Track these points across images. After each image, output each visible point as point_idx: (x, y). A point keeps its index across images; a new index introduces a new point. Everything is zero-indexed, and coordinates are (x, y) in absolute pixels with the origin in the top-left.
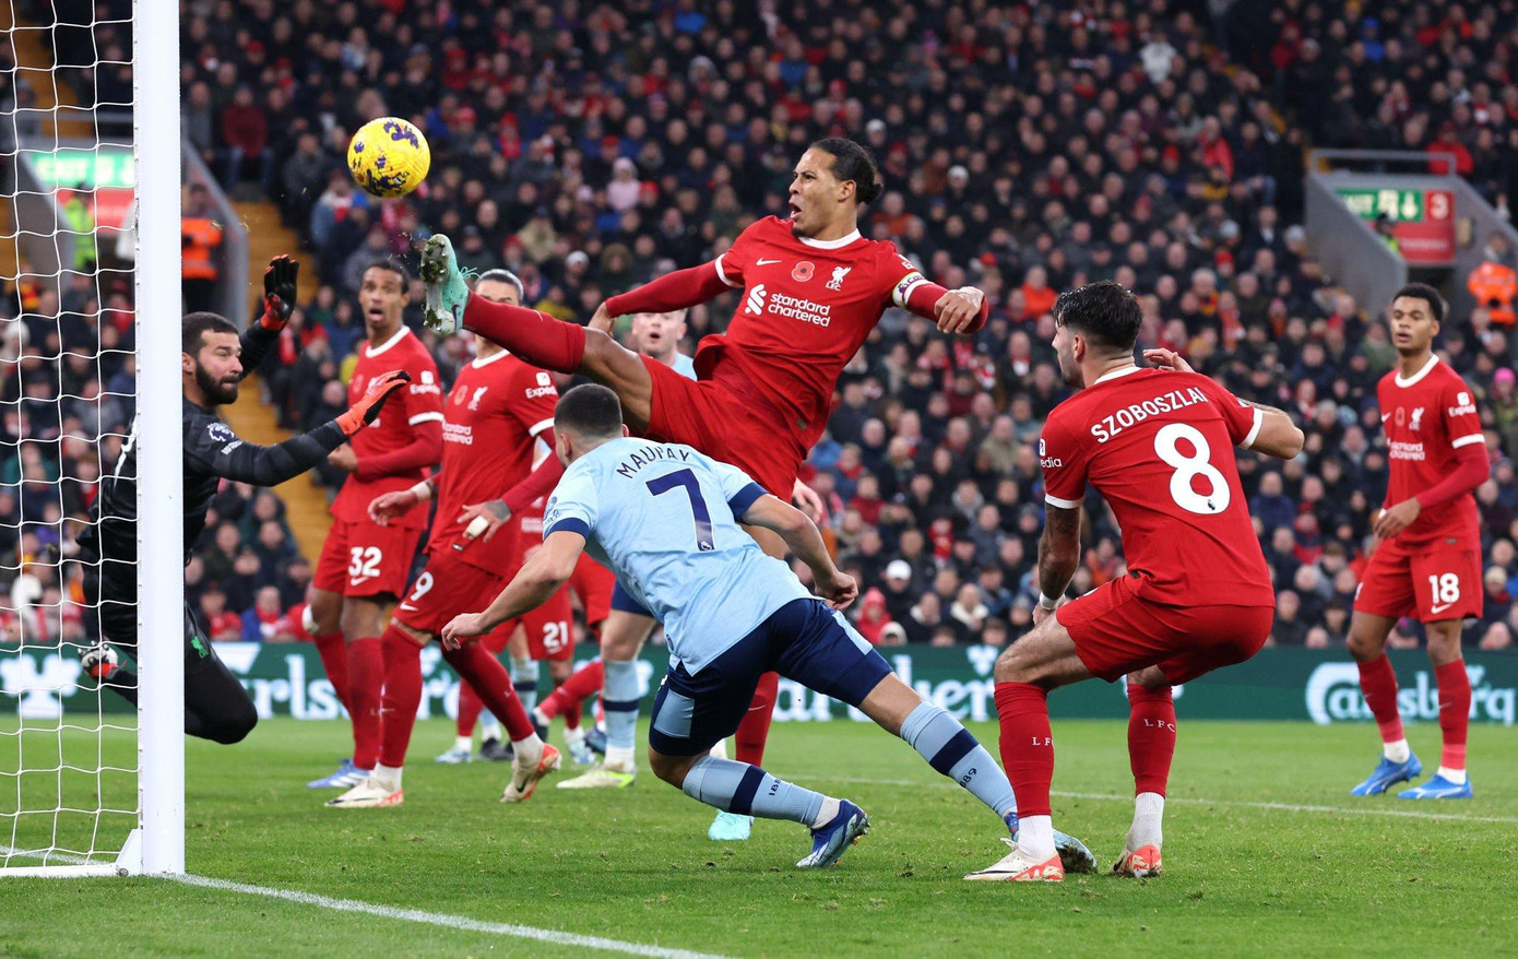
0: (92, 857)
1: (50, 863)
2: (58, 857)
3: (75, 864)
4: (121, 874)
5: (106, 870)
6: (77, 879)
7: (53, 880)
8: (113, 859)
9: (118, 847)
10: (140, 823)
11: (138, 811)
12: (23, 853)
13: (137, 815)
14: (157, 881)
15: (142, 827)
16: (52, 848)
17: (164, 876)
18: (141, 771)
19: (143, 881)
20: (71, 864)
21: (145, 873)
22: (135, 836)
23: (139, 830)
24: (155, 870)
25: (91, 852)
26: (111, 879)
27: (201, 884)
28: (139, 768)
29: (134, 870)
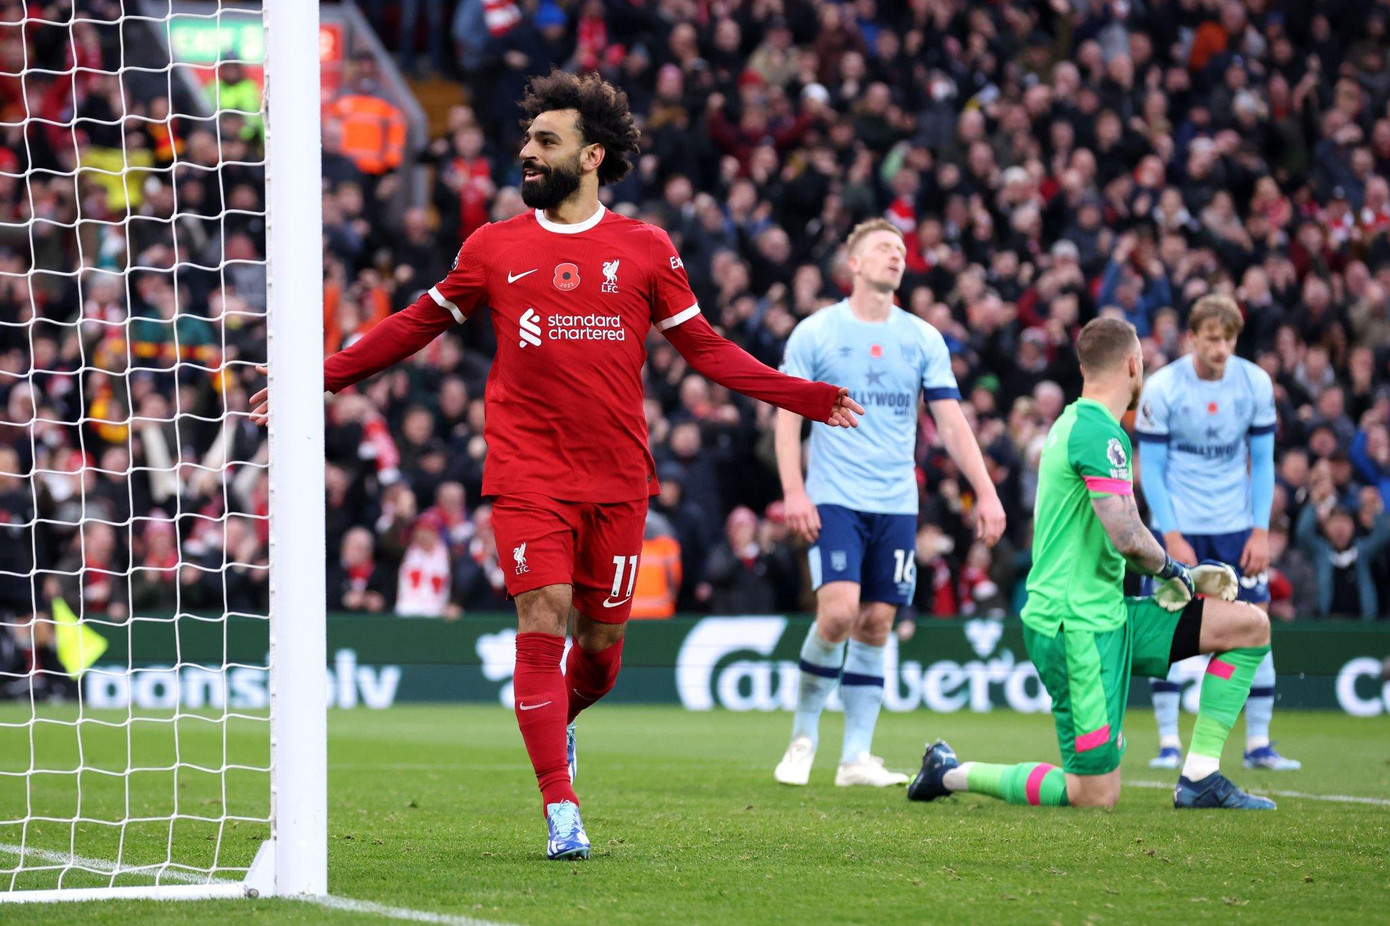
0: (217, 875)
1: (164, 882)
2: (176, 875)
3: (196, 883)
4: (250, 895)
5: (232, 890)
6: (198, 902)
7: (167, 903)
8: (240, 877)
9: (248, 861)
10: (273, 833)
11: (270, 818)
12: (134, 870)
13: (269, 823)
14: (295, 904)
15: (275, 838)
16: (167, 864)
17: (302, 898)
18: (274, 770)
19: (276, 904)
20: (189, 884)
21: (278, 895)
22: (267, 848)
23: (271, 842)
24: (291, 890)
25: (214, 868)
26: (238, 901)
27: (345, 907)
28: (272, 765)
29: (266, 891)
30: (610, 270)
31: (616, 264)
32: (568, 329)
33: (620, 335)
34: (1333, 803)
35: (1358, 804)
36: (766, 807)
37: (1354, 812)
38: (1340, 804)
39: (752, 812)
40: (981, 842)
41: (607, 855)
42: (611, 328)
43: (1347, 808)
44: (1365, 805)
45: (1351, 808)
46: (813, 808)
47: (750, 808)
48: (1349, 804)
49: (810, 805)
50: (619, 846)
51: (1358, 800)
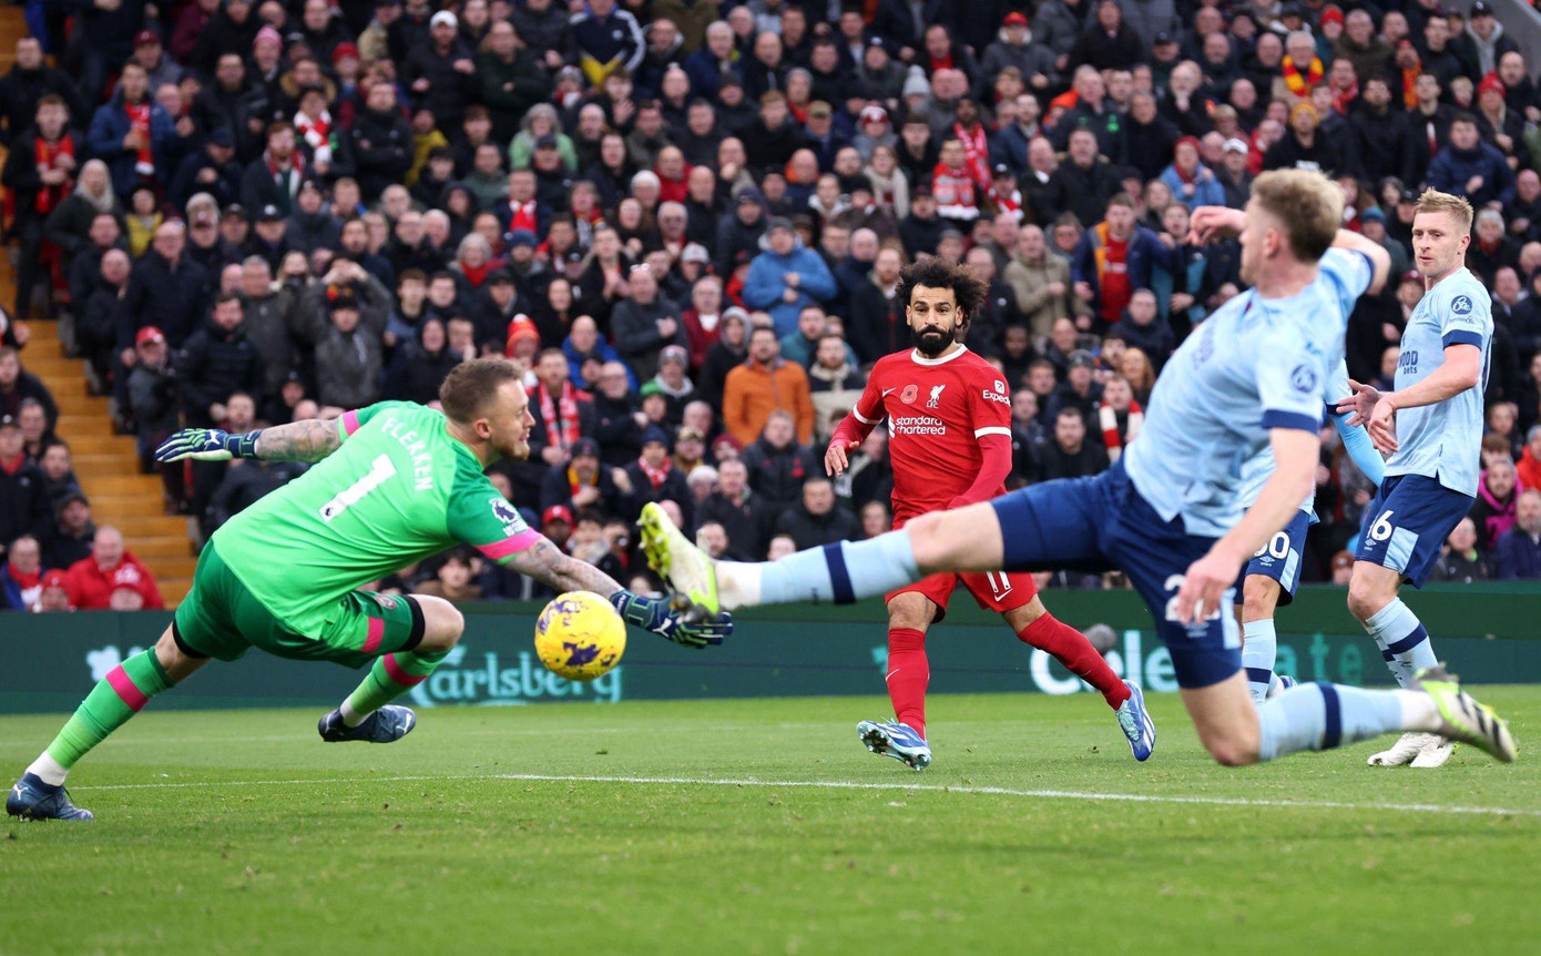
30: (936, 392)
31: (942, 387)
32: (906, 426)
33: (941, 431)
34: (1041, 799)
35: (1068, 799)
36: (417, 826)
37: (1065, 807)
38: (1049, 799)
39: (401, 832)
40: (661, 859)
41: (243, 889)
42: (934, 425)
43: (1058, 804)
44: (1076, 799)
45: (1062, 804)
46: (470, 826)
47: (399, 827)
48: (1059, 799)
49: (466, 822)
50: (255, 878)
51: (1067, 794)
